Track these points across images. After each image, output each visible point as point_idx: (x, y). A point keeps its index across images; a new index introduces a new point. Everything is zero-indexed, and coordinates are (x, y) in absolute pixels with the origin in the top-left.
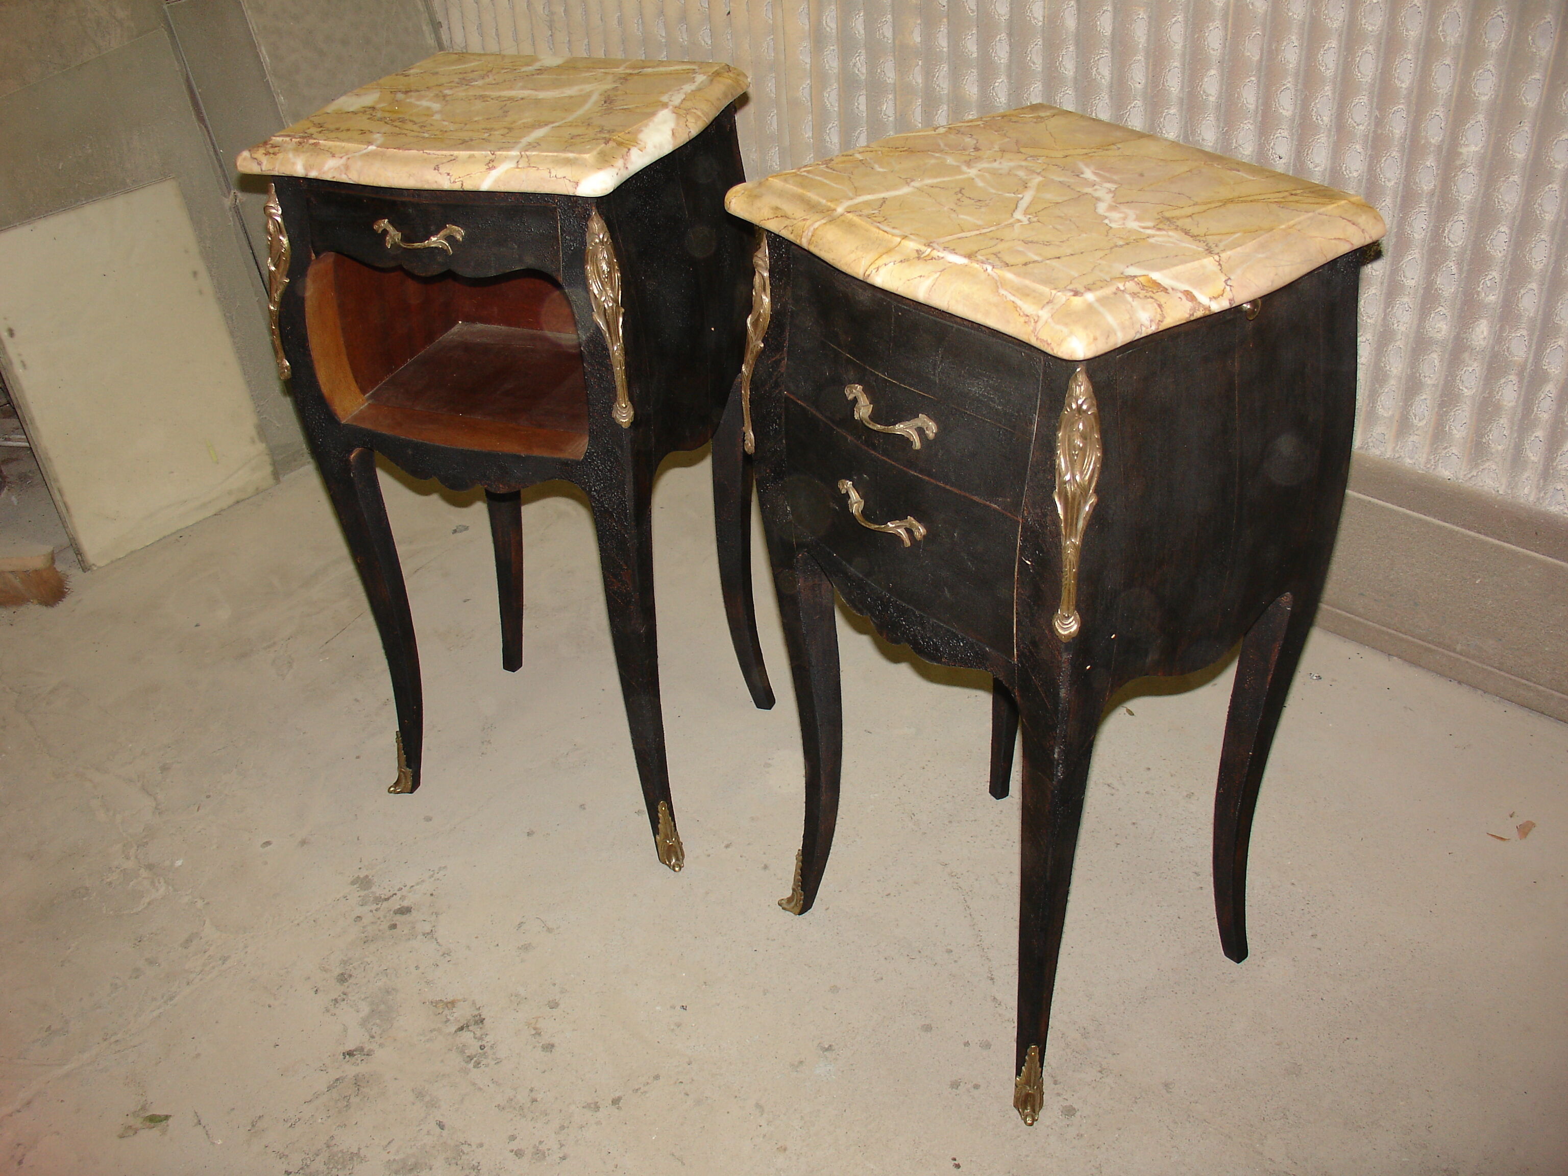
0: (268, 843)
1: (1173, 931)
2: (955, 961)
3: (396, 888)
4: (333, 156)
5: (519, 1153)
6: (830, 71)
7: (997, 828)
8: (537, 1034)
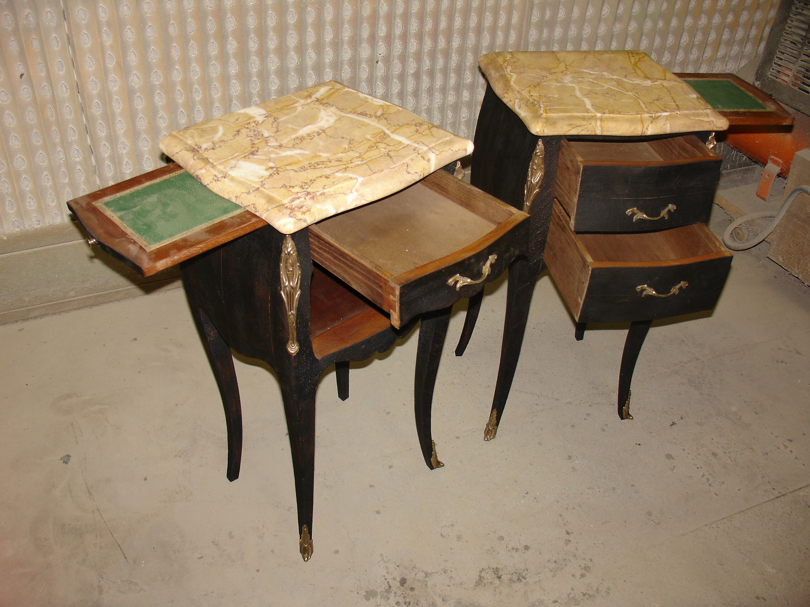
2: (544, 405)
8: (517, 550)
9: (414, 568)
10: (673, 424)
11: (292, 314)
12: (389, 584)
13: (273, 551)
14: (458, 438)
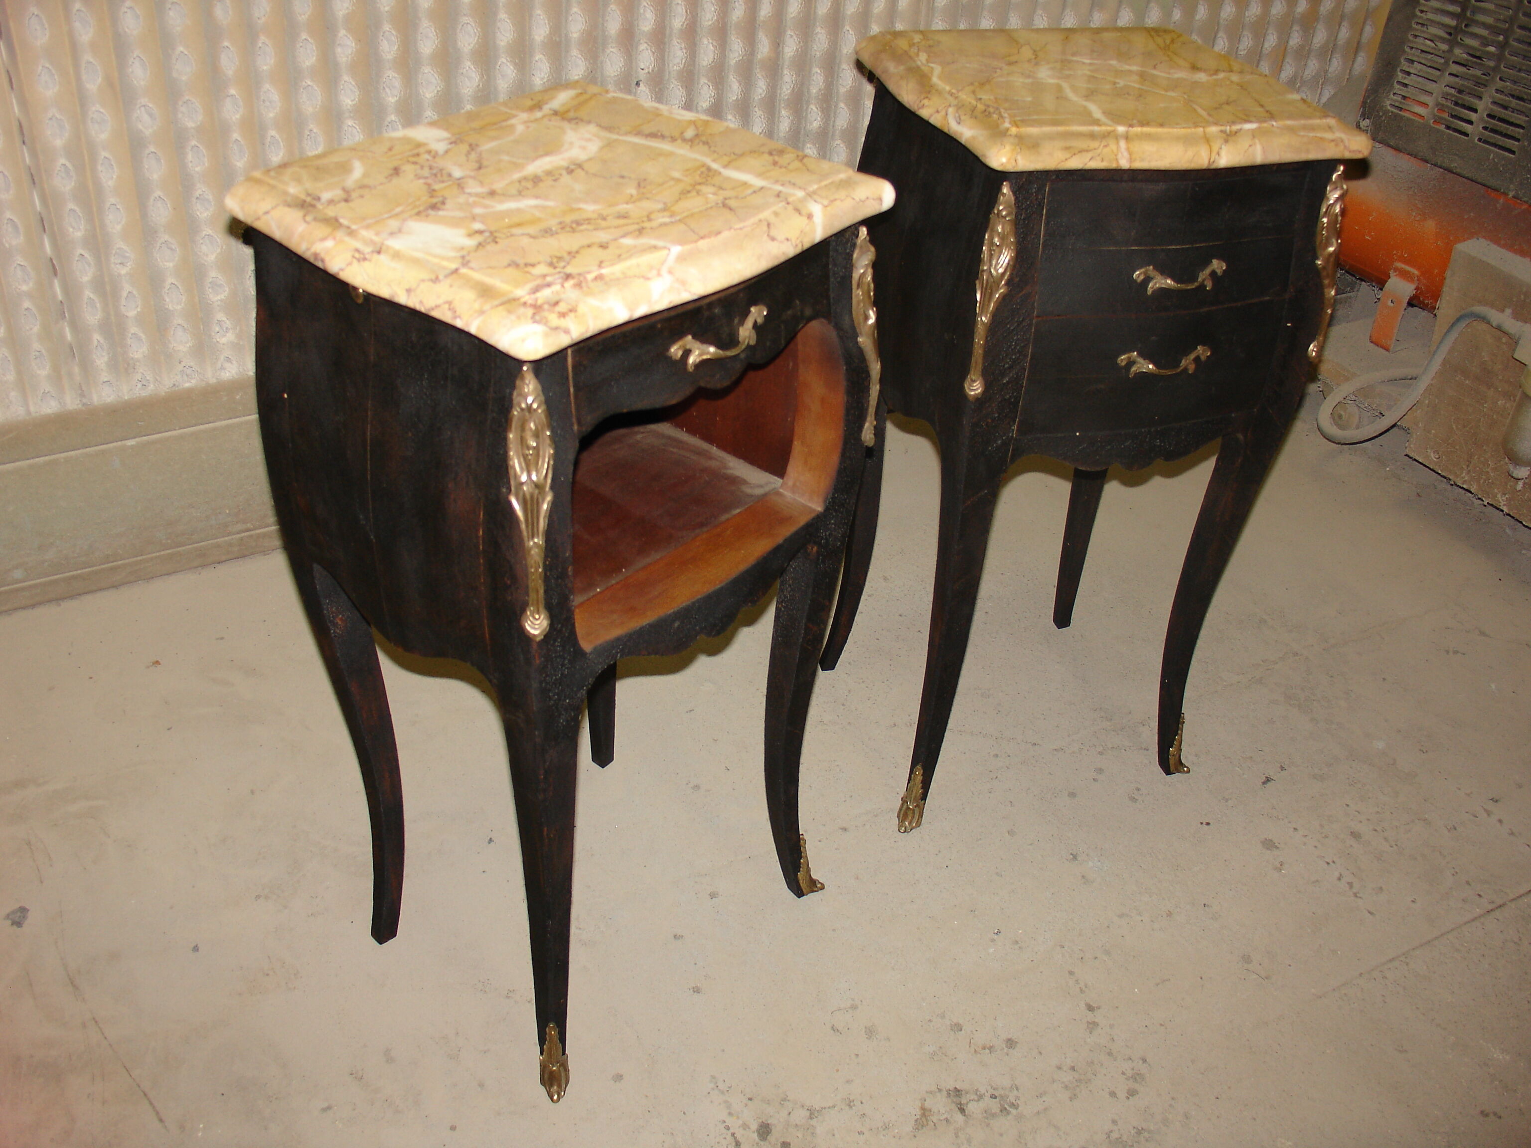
4: (646, 278)
8: (991, 1049)
9: (785, 1100)
11: (535, 544)
12: (735, 1138)
13: (481, 1085)
14: (845, 829)
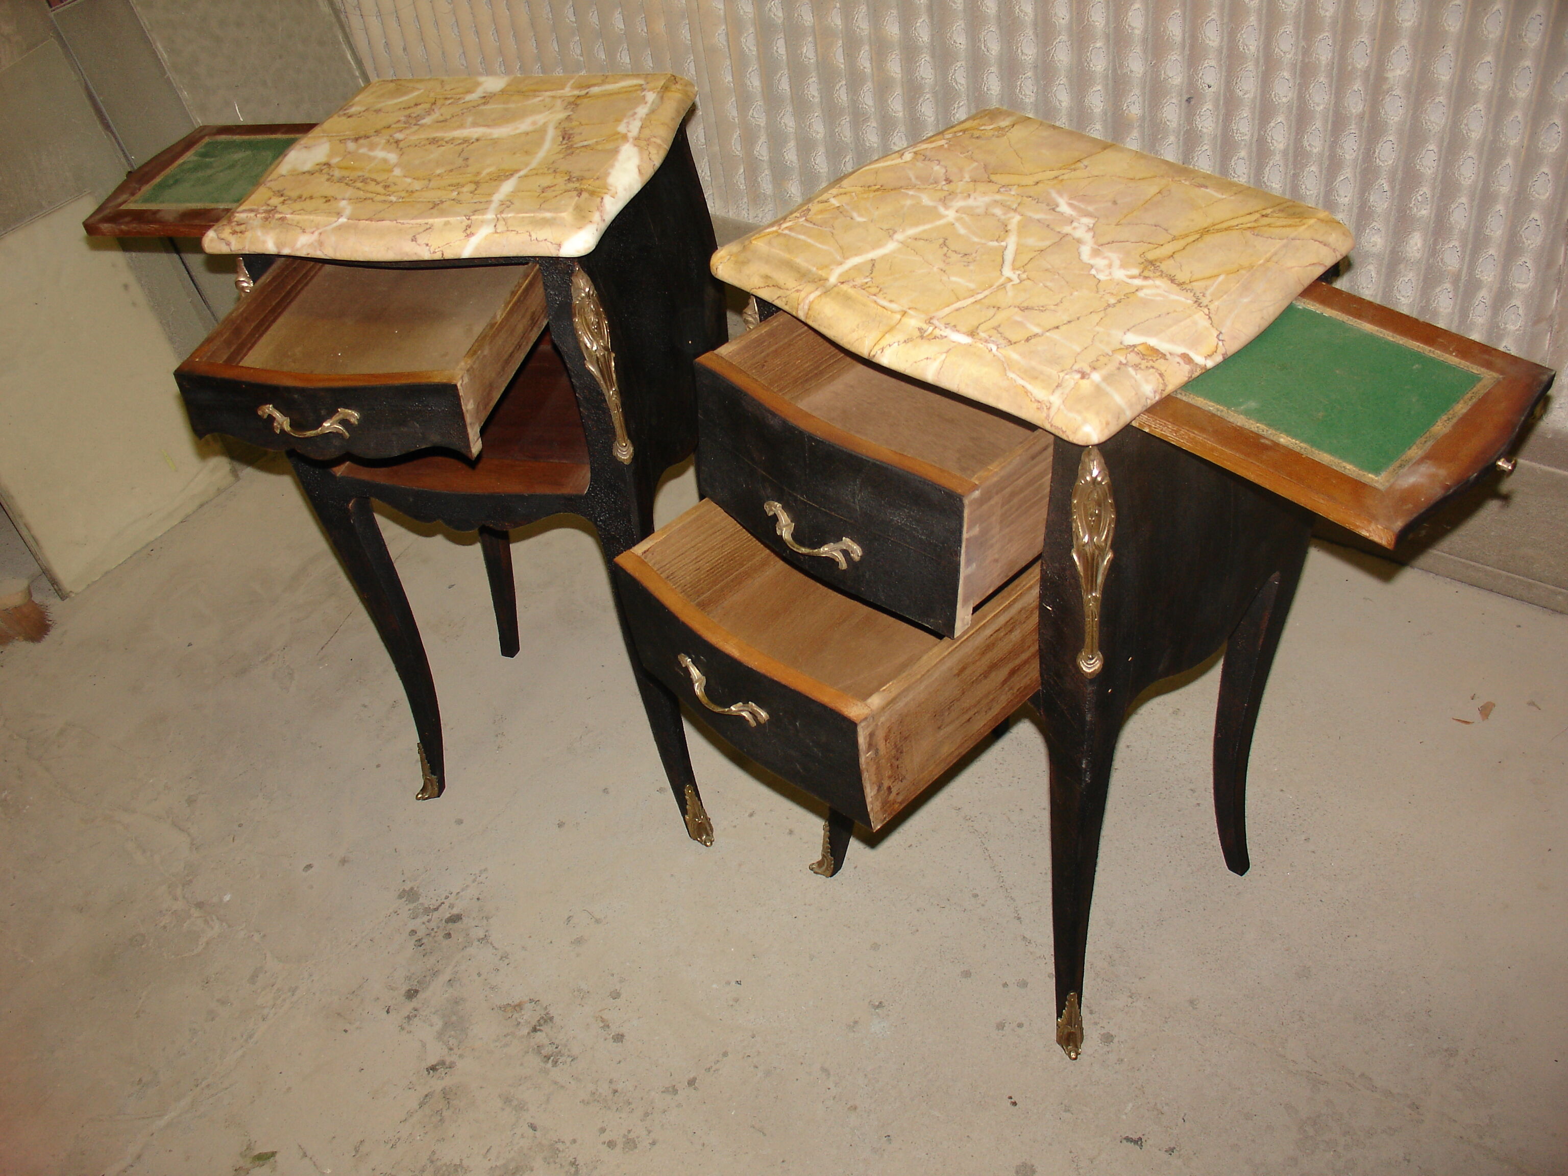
0: (309, 866)
1: (1178, 851)
2: (983, 905)
3: (444, 897)
4: (304, 231)
5: (611, 1144)
6: (745, 17)
7: (1001, 765)
8: (606, 1026)
9: (488, 918)
10: (1138, 1142)
12: (440, 905)
